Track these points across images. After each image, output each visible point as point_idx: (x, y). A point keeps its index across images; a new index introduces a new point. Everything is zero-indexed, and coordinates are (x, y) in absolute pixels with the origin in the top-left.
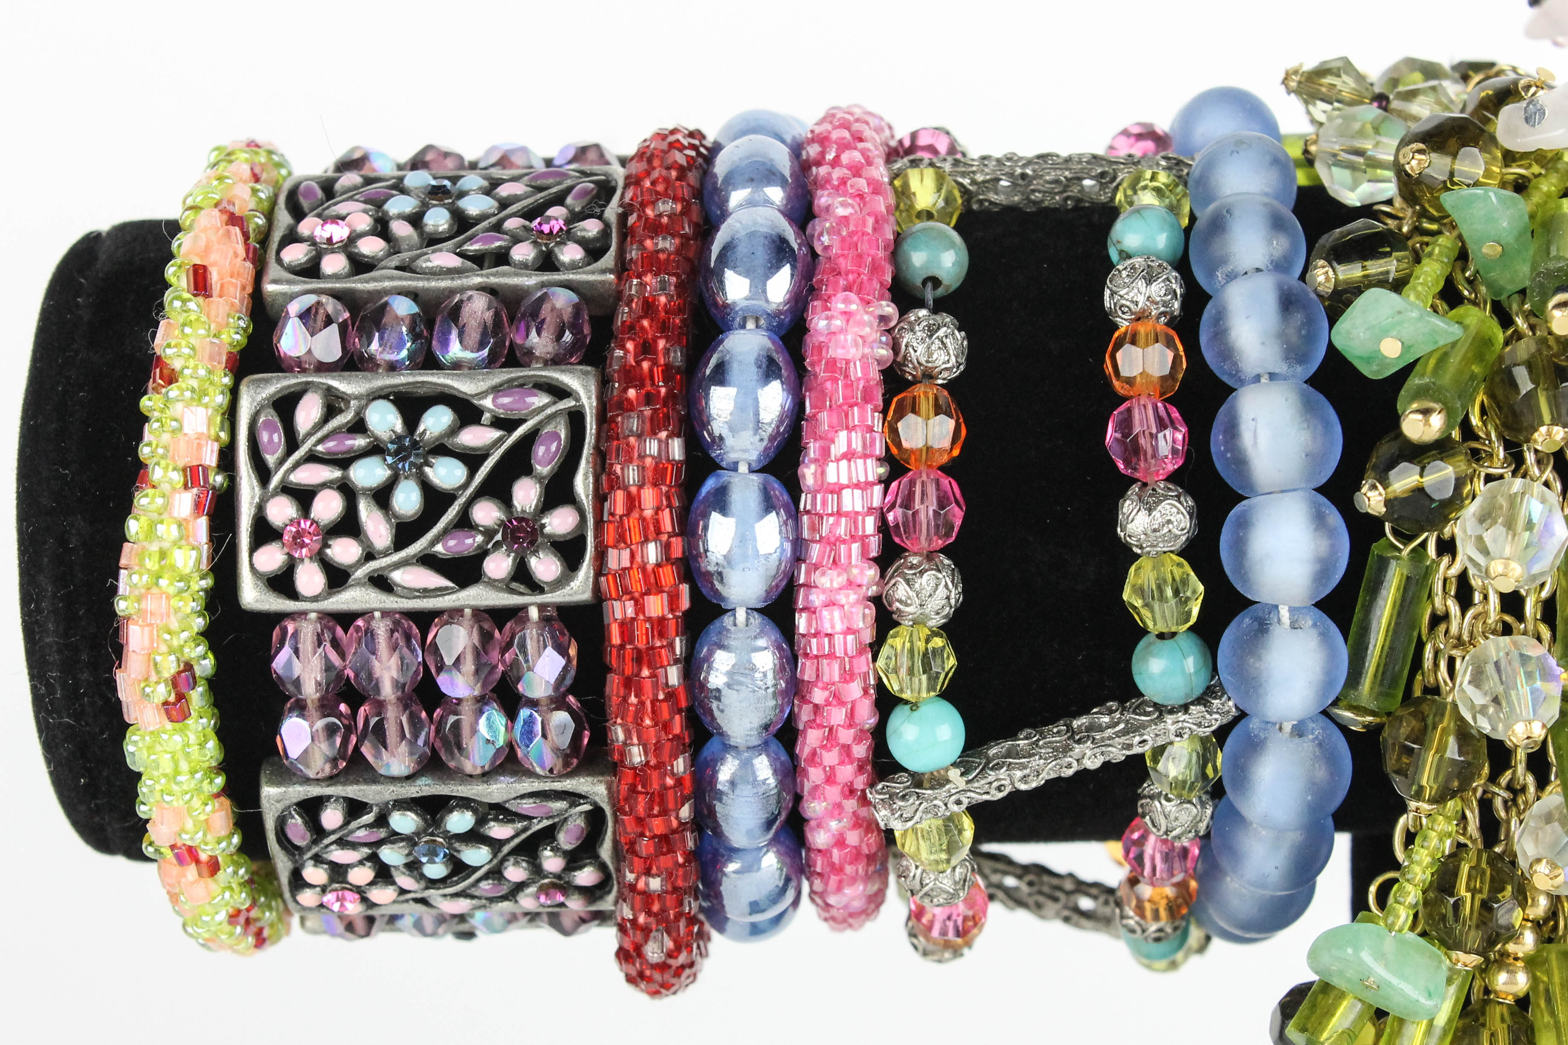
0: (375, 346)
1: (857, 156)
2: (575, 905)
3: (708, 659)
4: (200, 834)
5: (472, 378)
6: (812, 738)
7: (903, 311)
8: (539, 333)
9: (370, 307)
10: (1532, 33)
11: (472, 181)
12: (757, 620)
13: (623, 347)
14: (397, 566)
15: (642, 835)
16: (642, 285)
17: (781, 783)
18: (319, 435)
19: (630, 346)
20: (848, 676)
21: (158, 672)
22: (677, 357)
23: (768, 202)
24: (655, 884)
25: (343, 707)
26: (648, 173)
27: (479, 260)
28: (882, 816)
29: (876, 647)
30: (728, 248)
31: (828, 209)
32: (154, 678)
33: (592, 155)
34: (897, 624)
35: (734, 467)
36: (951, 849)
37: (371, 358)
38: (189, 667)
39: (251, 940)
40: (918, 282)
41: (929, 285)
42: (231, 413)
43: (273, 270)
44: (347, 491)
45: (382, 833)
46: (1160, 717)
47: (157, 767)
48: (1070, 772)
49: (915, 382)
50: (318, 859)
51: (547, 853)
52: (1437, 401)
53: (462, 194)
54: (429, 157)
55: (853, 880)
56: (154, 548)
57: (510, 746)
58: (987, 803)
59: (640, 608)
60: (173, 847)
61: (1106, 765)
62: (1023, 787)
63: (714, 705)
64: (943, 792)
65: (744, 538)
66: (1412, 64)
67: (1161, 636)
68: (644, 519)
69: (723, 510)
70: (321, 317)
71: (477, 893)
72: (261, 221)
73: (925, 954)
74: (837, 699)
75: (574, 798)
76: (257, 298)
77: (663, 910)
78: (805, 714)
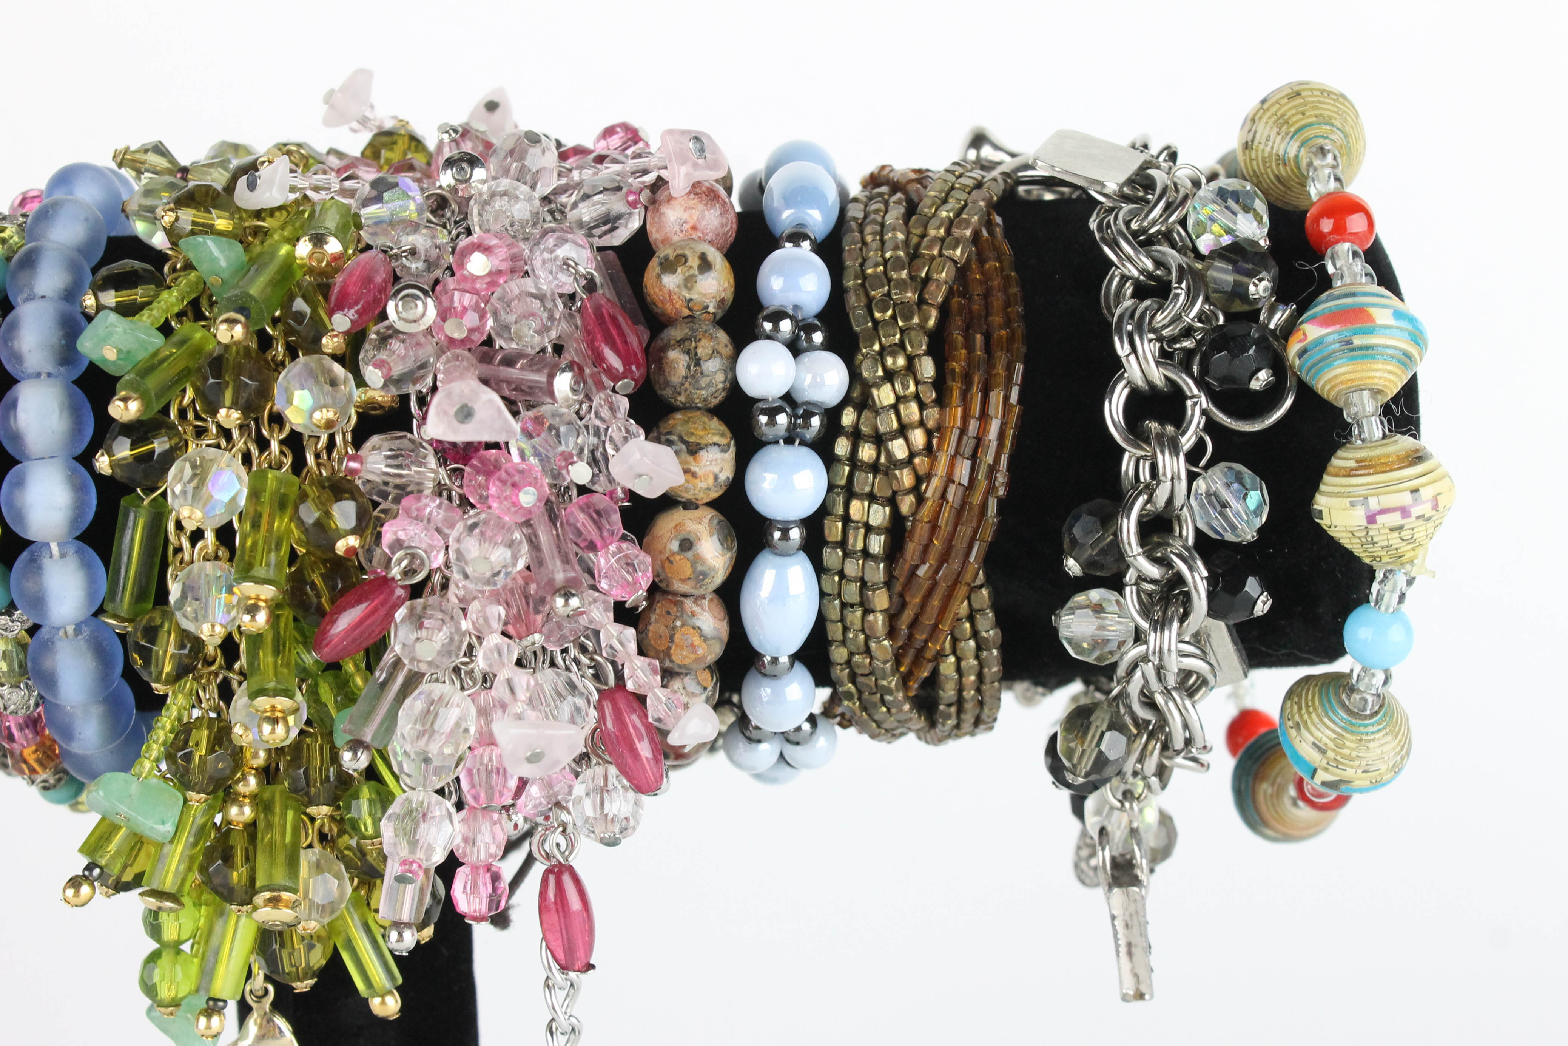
52: (136, 391)
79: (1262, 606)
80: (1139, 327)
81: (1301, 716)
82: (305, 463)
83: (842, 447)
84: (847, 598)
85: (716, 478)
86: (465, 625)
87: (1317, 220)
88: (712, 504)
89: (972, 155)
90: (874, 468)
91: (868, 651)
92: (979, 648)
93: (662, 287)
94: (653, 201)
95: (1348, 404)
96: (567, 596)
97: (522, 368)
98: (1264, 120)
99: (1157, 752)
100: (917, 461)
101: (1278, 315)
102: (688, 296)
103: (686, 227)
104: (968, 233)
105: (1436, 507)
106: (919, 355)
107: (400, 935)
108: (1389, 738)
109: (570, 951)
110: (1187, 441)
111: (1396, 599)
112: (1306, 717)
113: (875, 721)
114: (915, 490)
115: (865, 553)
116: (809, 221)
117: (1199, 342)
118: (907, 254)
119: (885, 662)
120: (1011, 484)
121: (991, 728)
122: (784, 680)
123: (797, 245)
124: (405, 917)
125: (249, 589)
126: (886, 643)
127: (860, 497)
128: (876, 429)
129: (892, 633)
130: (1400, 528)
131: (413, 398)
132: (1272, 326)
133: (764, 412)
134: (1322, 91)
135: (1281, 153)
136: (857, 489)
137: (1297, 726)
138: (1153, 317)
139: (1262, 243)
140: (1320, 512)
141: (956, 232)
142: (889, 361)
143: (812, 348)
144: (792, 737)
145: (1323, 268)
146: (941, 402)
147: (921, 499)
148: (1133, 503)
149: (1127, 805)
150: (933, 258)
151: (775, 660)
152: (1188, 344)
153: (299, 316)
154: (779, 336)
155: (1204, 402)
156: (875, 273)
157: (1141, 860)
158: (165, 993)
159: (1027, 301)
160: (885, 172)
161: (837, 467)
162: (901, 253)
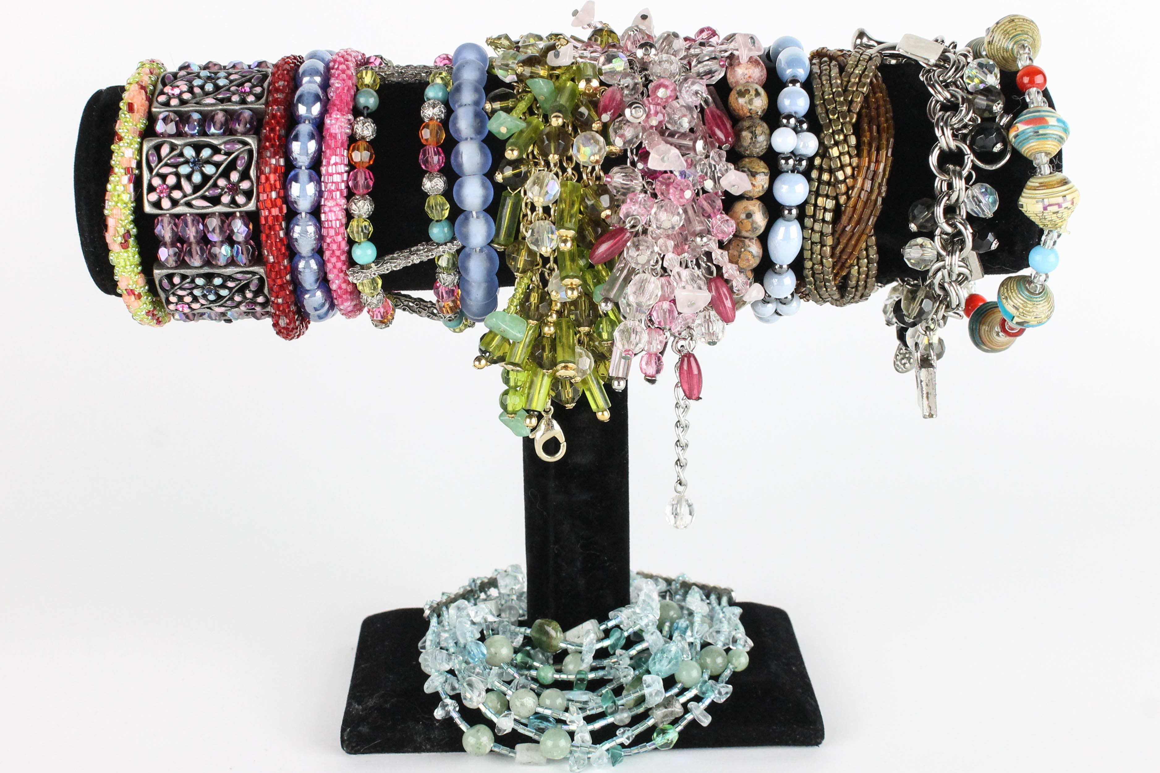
0: (186, 129)
1: (344, 67)
2: (258, 309)
3: (293, 228)
4: (134, 286)
5: (217, 139)
6: (327, 254)
7: (355, 117)
8: (239, 125)
9: (186, 116)
10: (574, 25)
11: (222, 74)
12: (308, 216)
13: (266, 129)
14: (193, 199)
15: (274, 285)
16: (273, 109)
17: (319, 269)
18: (168, 157)
19: (268, 129)
20: (337, 234)
21: (118, 233)
22: (283, 132)
23: (315, 82)
24: (280, 301)
25: (179, 244)
26: (277, 72)
27: (222, 101)
28: (350, 279)
29: (347, 225)
30: (300, 97)
31: (333, 84)
32: (117, 235)
33: (264, 65)
34: (354, 218)
35: (300, 168)
36: (375, 289)
37: (186, 133)
38: (128, 232)
39: (155, 321)
40: (362, 108)
41: (366, 109)
42: (140, 151)
43: (155, 104)
44: (178, 175)
45: (193, 285)
46: (438, 247)
47: (119, 263)
48: (410, 264)
49: (359, 140)
50: (174, 294)
51: (247, 292)
52: (516, 146)
53: (219, 78)
54: (210, 65)
55: (347, 300)
56: (116, 194)
57: (232, 256)
58: (384, 274)
59: (270, 212)
60: (126, 290)
61: (421, 262)
62: (395, 269)
63: (295, 243)
64: (369, 271)
65: (303, 190)
66: (531, 35)
67: (437, 221)
68: (271, 184)
69: (296, 181)
70: (169, 120)
71: (226, 305)
72: (152, 88)
73: (376, 326)
74: (334, 241)
75: (254, 273)
76: (150, 113)
77: (284, 309)
78: (325, 246)
79: (995, 245)
80: (946, 124)
81: (1008, 294)
82: (582, 178)
83: (814, 174)
84: (814, 240)
85: (763, 187)
86: (656, 249)
87: (1022, 78)
88: (759, 199)
89: (858, 41)
90: (829, 183)
91: (822, 263)
92: (868, 263)
93: (738, 104)
94: (731, 65)
95: (1035, 158)
96: (702, 237)
97: (678, 137)
98: (998, 32)
99: (943, 309)
100: (847, 181)
101: (1004, 119)
102: (750, 108)
103: (747, 76)
104: (869, 80)
105: (1073, 203)
106: (849, 135)
107: (619, 382)
108: (1046, 303)
109: (691, 390)
110: (965, 173)
111: (1052, 243)
112: (1010, 294)
113: (819, 295)
114: (847, 193)
115: (823, 221)
116: (799, 74)
117: (971, 131)
118: (842, 89)
119: (829, 268)
120: (887, 192)
121: (867, 299)
122: (783, 276)
123: (794, 85)
124: (620, 375)
125: (563, 232)
126: (830, 260)
127: (822, 196)
128: (830, 167)
129: (832, 256)
130: (1057, 212)
131: (629, 150)
132: (1001, 124)
133: (783, 158)
134: (1024, 19)
135: (1005, 46)
136: (821, 192)
137: (1006, 298)
138: (951, 119)
139: (997, 87)
140: (1022, 205)
141: (863, 80)
142: (837, 137)
143: (802, 131)
144: (784, 301)
145: (1024, 99)
146: (859, 155)
147: (849, 198)
148: (942, 200)
149: (928, 333)
150: (854, 92)
151: (781, 267)
152: (965, 131)
153: (582, 114)
154: (790, 125)
155: (972, 157)
156: (829, 98)
157: (933, 356)
158: (510, 408)
159: (894, 111)
160: (825, 51)
161: (812, 182)
162: (840, 89)
